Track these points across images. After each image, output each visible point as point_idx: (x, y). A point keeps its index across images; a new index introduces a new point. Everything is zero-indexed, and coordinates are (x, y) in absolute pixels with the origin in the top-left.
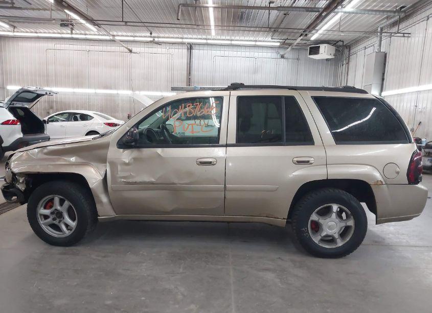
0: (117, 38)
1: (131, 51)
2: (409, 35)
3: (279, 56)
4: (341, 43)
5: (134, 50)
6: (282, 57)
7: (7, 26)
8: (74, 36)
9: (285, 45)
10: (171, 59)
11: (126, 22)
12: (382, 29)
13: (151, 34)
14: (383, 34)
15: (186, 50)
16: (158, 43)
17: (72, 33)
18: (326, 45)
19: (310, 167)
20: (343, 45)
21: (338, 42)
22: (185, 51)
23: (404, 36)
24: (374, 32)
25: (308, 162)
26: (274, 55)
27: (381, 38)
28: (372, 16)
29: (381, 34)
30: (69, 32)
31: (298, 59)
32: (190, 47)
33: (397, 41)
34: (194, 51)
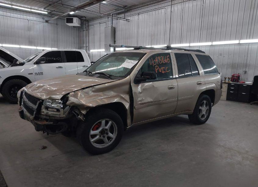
2: (129, 21)
3: (44, 21)
4: (84, 18)
6: (47, 21)
9: (51, 15)
12: (112, 15)
14: (113, 17)
18: (77, 18)
20: (86, 20)
21: (82, 17)
23: (127, 21)
24: (109, 15)
26: (41, 20)
27: (112, 19)
28: (114, 8)
29: (112, 17)
31: (57, 24)
33: (122, 22)
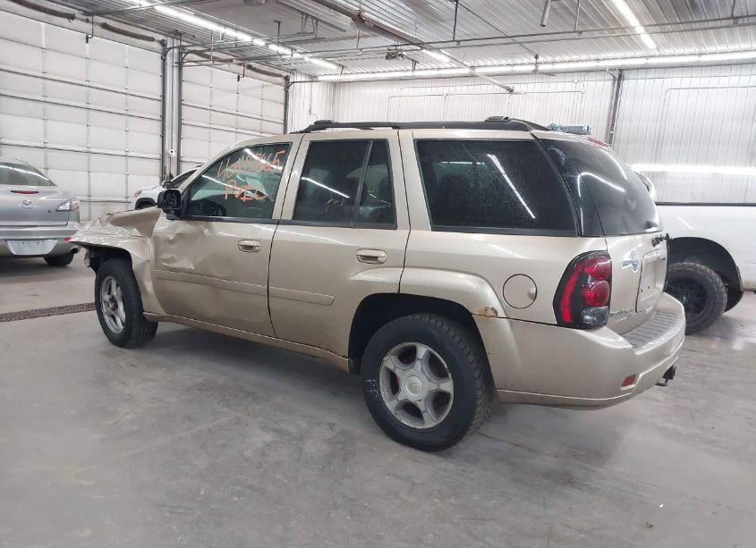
0: (478, 71)
1: (511, 91)
5: (517, 88)
7: (333, 67)
8: (417, 74)
10: (579, 101)
11: (459, 42)
13: (537, 57)
15: (611, 82)
16: (550, 74)
17: (414, 69)
19: (378, 268)
22: (607, 85)
25: (375, 258)
30: (410, 68)
32: (619, 75)
34: (625, 84)
